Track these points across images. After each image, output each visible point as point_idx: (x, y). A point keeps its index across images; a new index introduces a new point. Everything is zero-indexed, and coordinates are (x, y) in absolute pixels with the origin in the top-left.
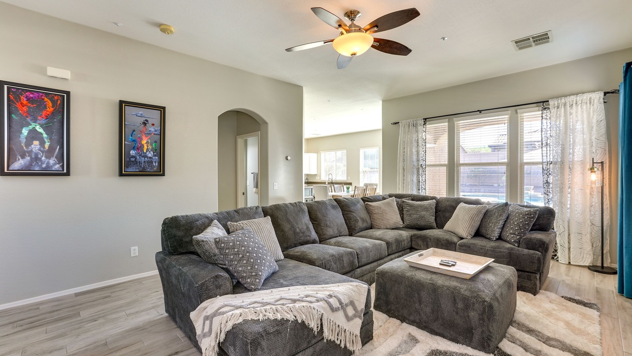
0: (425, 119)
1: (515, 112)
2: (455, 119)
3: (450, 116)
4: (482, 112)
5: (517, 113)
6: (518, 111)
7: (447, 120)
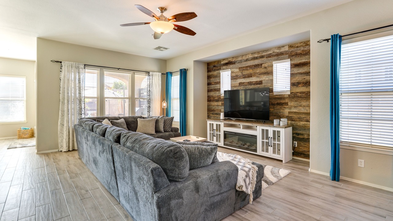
0: (85, 65)
1: (133, 74)
2: (104, 69)
3: (102, 67)
4: (119, 69)
5: (134, 74)
6: (135, 73)
7: (99, 69)
